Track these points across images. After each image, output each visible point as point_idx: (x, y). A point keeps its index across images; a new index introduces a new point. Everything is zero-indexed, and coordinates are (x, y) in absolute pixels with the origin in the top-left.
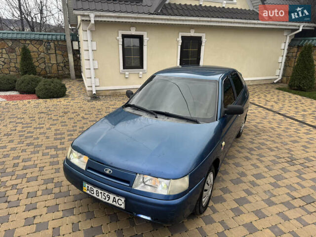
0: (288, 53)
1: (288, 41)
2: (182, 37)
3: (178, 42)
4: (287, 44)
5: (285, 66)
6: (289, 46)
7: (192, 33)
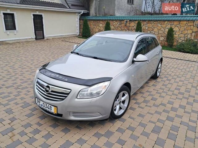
0: (80, 23)
1: (79, 17)
2: (33, 15)
3: (32, 17)
4: (78, 19)
5: (80, 28)
6: (79, 19)
7: (37, 13)
